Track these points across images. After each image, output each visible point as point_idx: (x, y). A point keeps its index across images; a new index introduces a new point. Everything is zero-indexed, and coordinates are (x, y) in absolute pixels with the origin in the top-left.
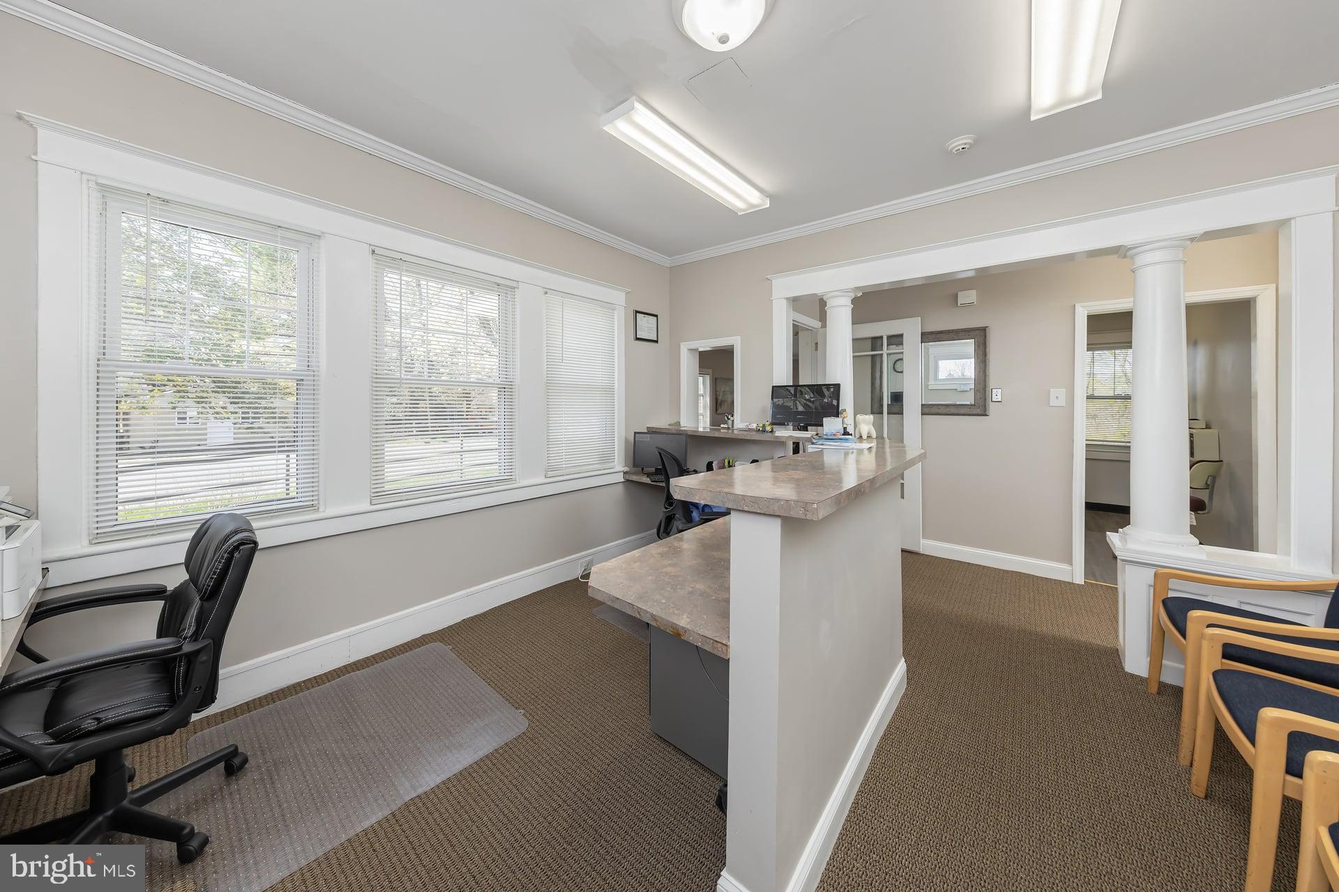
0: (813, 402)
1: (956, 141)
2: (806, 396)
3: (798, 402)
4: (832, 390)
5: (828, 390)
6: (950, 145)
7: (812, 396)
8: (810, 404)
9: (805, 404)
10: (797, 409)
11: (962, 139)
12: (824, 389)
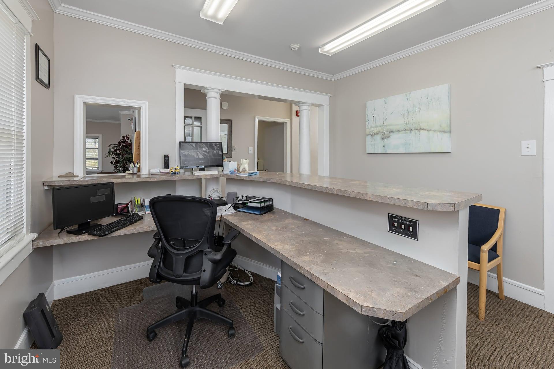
0: (208, 153)
1: (295, 45)
2: (203, 149)
3: (198, 153)
4: (218, 145)
5: (216, 145)
6: (292, 45)
7: (207, 149)
8: (207, 154)
9: (204, 154)
10: (198, 157)
11: (296, 45)
12: (214, 145)
